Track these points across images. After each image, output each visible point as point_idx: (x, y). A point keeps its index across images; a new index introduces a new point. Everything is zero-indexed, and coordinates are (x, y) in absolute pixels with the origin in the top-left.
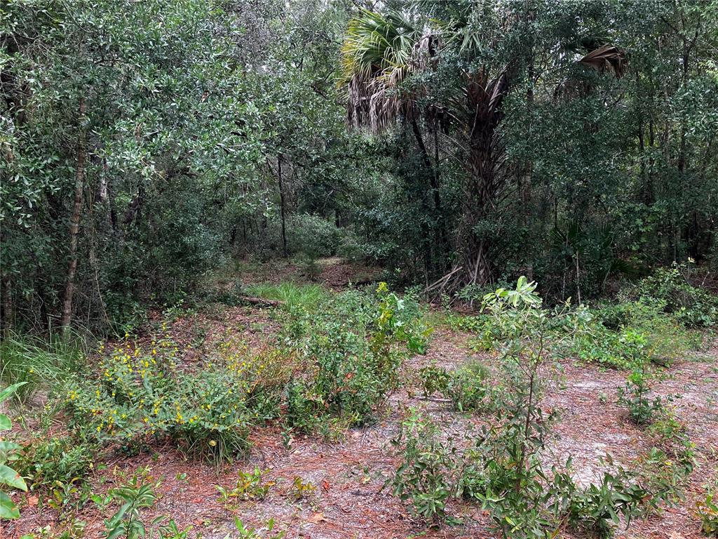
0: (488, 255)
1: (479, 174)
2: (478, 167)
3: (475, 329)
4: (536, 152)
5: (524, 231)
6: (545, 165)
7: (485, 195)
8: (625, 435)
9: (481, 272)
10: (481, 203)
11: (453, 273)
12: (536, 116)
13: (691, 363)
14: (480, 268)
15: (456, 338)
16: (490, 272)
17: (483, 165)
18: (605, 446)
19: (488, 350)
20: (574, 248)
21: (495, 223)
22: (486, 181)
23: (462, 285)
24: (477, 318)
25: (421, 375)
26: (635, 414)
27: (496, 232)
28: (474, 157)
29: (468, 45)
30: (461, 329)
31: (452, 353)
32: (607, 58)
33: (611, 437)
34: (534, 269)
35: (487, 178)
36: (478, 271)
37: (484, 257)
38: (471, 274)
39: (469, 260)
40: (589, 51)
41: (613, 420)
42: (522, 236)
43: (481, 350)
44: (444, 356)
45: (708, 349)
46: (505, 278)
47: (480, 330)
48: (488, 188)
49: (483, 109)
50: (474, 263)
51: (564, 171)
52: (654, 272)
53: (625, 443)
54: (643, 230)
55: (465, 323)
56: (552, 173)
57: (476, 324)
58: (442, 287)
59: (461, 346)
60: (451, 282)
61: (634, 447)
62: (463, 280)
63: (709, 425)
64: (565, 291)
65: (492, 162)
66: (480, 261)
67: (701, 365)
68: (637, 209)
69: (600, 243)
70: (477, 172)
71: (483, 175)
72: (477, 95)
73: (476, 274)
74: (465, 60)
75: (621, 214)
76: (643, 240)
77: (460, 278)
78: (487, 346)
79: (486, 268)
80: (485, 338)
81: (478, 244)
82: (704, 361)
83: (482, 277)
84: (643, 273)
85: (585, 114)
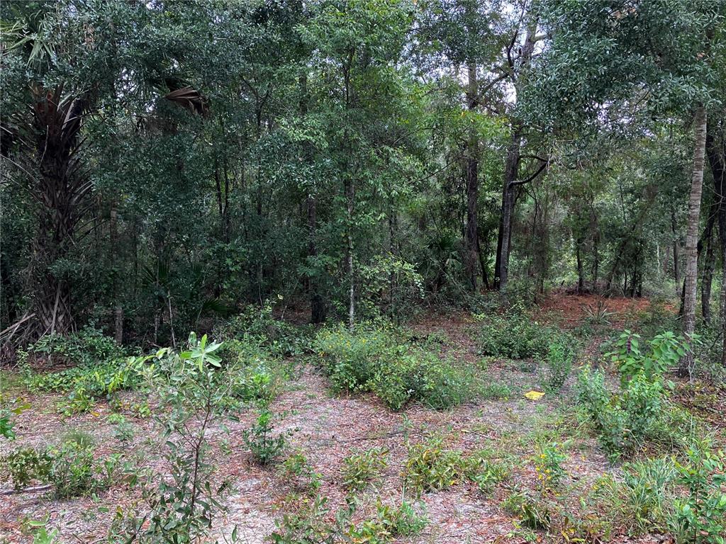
0: (68, 299)
1: (53, 204)
2: (52, 197)
3: (61, 388)
4: (126, 186)
5: (113, 271)
6: (137, 200)
7: (62, 229)
8: (255, 479)
9: (60, 318)
10: (57, 239)
11: (21, 322)
12: (125, 146)
13: (289, 393)
14: (58, 314)
15: (37, 402)
16: (71, 319)
17: (58, 196)
18: (239, 496)
19: (83, 411)
20: (166, 288)
21: (78, 262)
22: (62, 214)
23: (36, 336)
24: (63, 373)
25: (11, 464)
26: (262, 456)
27: (79, 272)
28: (46, 185)
29: (39, 55)
30: (42, 389)
31: (35, 422)
32: (190, 99)
33: (242, 485)
34: (125, 312)
35: (63, 210)
36: (57, 318)
37: (64, 301)
38: (47, 322)
39: (43, 306)
40: (172, 90)
41: (239, 466)
42: (110, 276)
43: (75, 413)
44: (26, 429)
45: (300, 377)
46: (92, 323)
47: (69, 388)
48: (65, 222)
49: (55, 132)
50: (51, 309)
51: (158, 208)
52: (245, 309)
53: (258, 488)
54: (233, 269)
55: (47, 382)
56: (146, 209)
57: (61, 382)
58: (8, 341)
59: (47, 411)
60: (19, 333)
61: (266, 491)
62: (37, 330)
63: (321, 451)
64: (158, 333)
65: (69, 193)
66: (58, 306)
67: (297, 393)
68: (226, 249)
69: (191, 283)
70: (51, 203)
71: (59, 207)
72: (47, 114)
73: (54, 322)
74: (35, 72)
75: (211, 254)
76: (233, 279)
77: (32, 327)
78: (83, 407)
79: (66, 314)
80: (78, 397)
81: (56, 285)
82: (298, 389)
83: (61, 325)
84: (235, 311)
85: (177, 151)
